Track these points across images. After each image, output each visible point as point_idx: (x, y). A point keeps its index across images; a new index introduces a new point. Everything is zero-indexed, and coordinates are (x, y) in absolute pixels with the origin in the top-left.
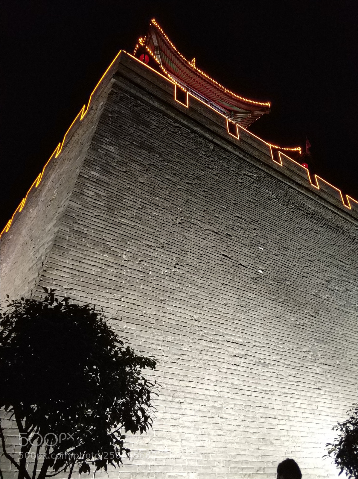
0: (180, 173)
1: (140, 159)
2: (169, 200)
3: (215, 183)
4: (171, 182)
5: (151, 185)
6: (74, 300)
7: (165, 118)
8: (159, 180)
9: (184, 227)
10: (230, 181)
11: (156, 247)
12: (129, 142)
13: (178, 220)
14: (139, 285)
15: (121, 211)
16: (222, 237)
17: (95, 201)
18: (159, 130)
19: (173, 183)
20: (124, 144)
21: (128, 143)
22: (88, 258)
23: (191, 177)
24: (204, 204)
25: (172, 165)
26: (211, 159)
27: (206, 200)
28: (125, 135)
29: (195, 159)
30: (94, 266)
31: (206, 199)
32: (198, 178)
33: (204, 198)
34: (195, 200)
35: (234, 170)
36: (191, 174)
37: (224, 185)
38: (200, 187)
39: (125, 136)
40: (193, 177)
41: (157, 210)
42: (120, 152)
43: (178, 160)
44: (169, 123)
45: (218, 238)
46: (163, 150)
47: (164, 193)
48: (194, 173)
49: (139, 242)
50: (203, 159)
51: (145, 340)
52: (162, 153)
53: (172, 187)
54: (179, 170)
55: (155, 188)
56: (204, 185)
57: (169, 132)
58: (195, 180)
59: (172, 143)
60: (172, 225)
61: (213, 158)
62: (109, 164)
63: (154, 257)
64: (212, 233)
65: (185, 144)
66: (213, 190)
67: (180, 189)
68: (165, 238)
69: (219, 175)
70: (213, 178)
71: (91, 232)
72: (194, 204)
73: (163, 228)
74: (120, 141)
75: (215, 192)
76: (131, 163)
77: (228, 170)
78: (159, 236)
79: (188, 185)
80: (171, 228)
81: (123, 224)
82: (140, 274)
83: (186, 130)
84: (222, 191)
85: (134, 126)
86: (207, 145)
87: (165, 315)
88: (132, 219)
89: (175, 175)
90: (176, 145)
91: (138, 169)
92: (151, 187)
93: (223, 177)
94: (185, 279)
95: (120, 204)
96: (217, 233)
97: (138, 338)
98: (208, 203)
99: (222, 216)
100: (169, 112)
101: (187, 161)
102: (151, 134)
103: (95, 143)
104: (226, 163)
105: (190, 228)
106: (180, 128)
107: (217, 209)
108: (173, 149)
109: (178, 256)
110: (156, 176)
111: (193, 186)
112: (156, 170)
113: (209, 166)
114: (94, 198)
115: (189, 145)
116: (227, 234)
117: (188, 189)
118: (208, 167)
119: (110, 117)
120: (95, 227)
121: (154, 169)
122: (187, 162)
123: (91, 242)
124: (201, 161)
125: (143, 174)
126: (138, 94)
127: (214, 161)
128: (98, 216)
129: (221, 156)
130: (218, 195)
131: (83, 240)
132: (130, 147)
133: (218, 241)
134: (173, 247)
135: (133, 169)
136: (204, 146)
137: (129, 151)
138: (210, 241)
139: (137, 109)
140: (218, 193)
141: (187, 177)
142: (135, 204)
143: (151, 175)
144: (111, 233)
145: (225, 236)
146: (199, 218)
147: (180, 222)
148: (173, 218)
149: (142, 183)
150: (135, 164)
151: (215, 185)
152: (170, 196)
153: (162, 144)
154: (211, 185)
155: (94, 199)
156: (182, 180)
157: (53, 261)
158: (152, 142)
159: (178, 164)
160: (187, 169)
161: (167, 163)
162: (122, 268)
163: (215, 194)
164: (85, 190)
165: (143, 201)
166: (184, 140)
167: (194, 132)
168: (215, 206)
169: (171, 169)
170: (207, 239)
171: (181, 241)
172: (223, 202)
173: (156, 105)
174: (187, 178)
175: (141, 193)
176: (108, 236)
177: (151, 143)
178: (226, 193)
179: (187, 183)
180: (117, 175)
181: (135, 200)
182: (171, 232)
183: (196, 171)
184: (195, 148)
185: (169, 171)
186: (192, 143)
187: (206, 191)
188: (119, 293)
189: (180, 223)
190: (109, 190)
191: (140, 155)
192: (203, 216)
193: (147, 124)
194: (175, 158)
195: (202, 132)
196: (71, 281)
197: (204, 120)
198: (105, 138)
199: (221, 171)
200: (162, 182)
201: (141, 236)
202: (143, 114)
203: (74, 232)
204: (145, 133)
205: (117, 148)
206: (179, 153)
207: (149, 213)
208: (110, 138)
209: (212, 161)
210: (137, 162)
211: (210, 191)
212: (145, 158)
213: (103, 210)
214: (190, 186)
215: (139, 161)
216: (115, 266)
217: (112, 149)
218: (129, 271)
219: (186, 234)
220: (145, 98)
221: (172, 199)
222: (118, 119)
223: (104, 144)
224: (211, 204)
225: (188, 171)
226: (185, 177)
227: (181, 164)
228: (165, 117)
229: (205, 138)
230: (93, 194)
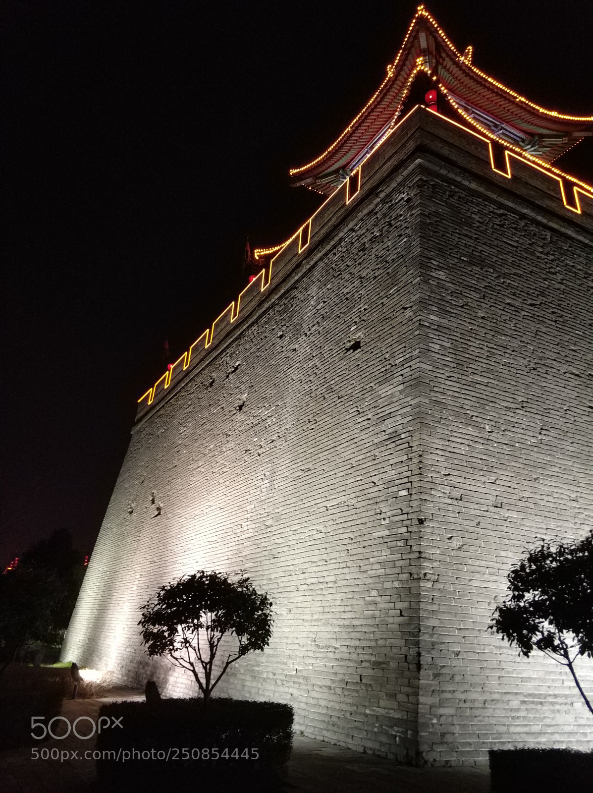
0: (521, 291)
1: (474, 282)
2: (516, 336)
3: (562, 296)
4: (513, 308)
5: (493, 318)
6: (455, 487)
7: (486, 205)
8: (500, 309)
9: (539, 374)
10: (581, 288)
11: (516, 409)
12: (457, 258)
13: (532, 365)
14: (509, 462)
15: (471, 366)
16: (585, 380)
17: (442, 357)
18: (484, 227)
19: (516, 309)
20: (453, 264)
21: (456, 260)
22: (454, 434)
23: (534, 293)
24: (557, 333)
25: (509, 281)
26: (552, 257)
27: (557, 327)
28: (450, 249)
29: (533, 263)
30: (462, 443)
31: (557, 325)
32: (542, 294)
33: (554, 324)
34: (544, 330)
35: (581, 268)
36: (533, 289)
37: (574, 298)
38: (546, 307)
39: (452, 251)
40: (536, 293)
41: (507, 355)
42: (452, 277)
43: (514, 271)
44: (492, 212)
45: (581, 383)
46: (495, 259)
47: (509, 327)
48: (536, 285)
49: (497, 406)
50: (542, 261)
51: (528, 529)
52: (496, 265)
53: (515, 315)
54: (518, 287)
55: (498, 322)
56: (551, 303)
57: (495, 226)
58: (540, 297)
59: (502, 244)
60: (526, 374)
61: (552, 255)
62: (444, 299)
63: (516, 423)
64: (572, 376)
65: (517, 241)
66: (563, 308)
67: (525, 317)
68: (522, 394)
69: (565, 282)
70: (559, 289)
71: (449, 401)
72: (544, 335)
73: (518, 380)
74: (448, 260)
75: (566, 311)
76: (466, 291)
77: (574, 269)
78: (516, 392)
79: (532, 308)
80: (527, 378)
81: (477, 383)
82: (508, 448)
83: (513, 217)
84: (573, 308)
85: (457, 231)
86: (542, 235)
87: (543, 497)
88: (483, 374)
89: (515, 296)
90: (507, 246)
91: (474, 298)
92: (494, 323)
93: (570, 284)
94: (555, 448)
95: (467, 356)
96: (577, 375)
97: (522, 528)
98: (561, 330)
99: (580, 348)
100: (489, 194)
101: (525, 269)
102: (477, 236)
103: (424, 271)
104: (569, 259)
105: (547, 374)
106: (506, 215)
107: (573, 338)
108: (505, 254)
109: (540, 417)
110: (495, 303)
111: (538, 308)
112: (494, 293)
113: (552, 270)
114: (441, 352)
115: (521, 241)
116: (590, 374)
117: (534, 314)
118: (549, 272)
119: (429, 224)
120: (450, 393)
121: (492, 293)
122: (525, 271)
123: (452, 413)
124: (541, 265)
125: (482, 304)
126: (451, 175)
127: (556, 260)
128: (451, 377)
129: (561, 248)
130: (569, 316)
131: (444, 412)
132: (460, 267)
133: (581, 387)
134: (534, 406)
135: (469, 300)
136: (539, 238)
137: (459, 273)
138: (573, 389)
139: (453, 201)
140: (569, 312)
141: (530, 295)
142: (482, 351)
143: (490, 304)
144: (468, 397)
145: (587, 378)
146: (555, 356)
147: (534, 366)
148: (526, 362)
149: (483, 318)
150: (470, 290)
151: (563, 299)
152: (516, 331)
153: (492, 250)
154: (559, 300)
155: (442, 355)
156: (525, 302)
157: (425, 442)
158: (481, 251)
159: (516, 277)
160: (528, 282)
161: (504, 278)
162: (489, 443)
163: (565, 315)
164: (430, 344)
165: (490, 345)
166: (514, 234)
167: (523, 217)
168: (569, 333)
169: (509, 288)
170: (568, 387)
171: (540, 395)
172: (577, 325)
173: (473, 186)
174: (530, 297)
175: (485, 333)
176: (466, 402)
177: (480, 253)
178: (578, 309)
179: (531, 305)
180: (456, 313)
181: (481, 346)
182: (528, 383)
183: (538, 282)
184: (529, 244)
185: (507, 291)
186: (524, 236)
187: (555, 313)
188: (493, 474)
189: (534, 369)
190: (452, 337)
191: (472, 276)
192: (557, 351)
193: (469, 223)
194: (511, 268)
195: (533, 214)
196: (446, 464)
197: (532, 193)
198: (432, 261)
199: (566, 274)
200: (503, 310)
201: (497, 396)
202: (462, 207)
203: (434, 403)
204: (470, 238)
205: (447, 272)
206: (514, 259)
207: (499, 361)
208: (437, 259)
209: (552, 260)
210: (471, 287)
211: (559, 312)
212: (478, 278)
213: (454, 367)
214: (535, 309)
215: (473, 286)
216: (482, 441)
217: (442, 275)
218: (495, 445)
219: (544, 384)
220: (458, 179)
221: (520, 334)
222: (438, 225)
223: (433, 270)
224: (563, 331)
225: (529, 286)
226: (527, 296)
227: (519, 277)
228: (486, 203)
229: (539, 224)
230: (437, 347)
